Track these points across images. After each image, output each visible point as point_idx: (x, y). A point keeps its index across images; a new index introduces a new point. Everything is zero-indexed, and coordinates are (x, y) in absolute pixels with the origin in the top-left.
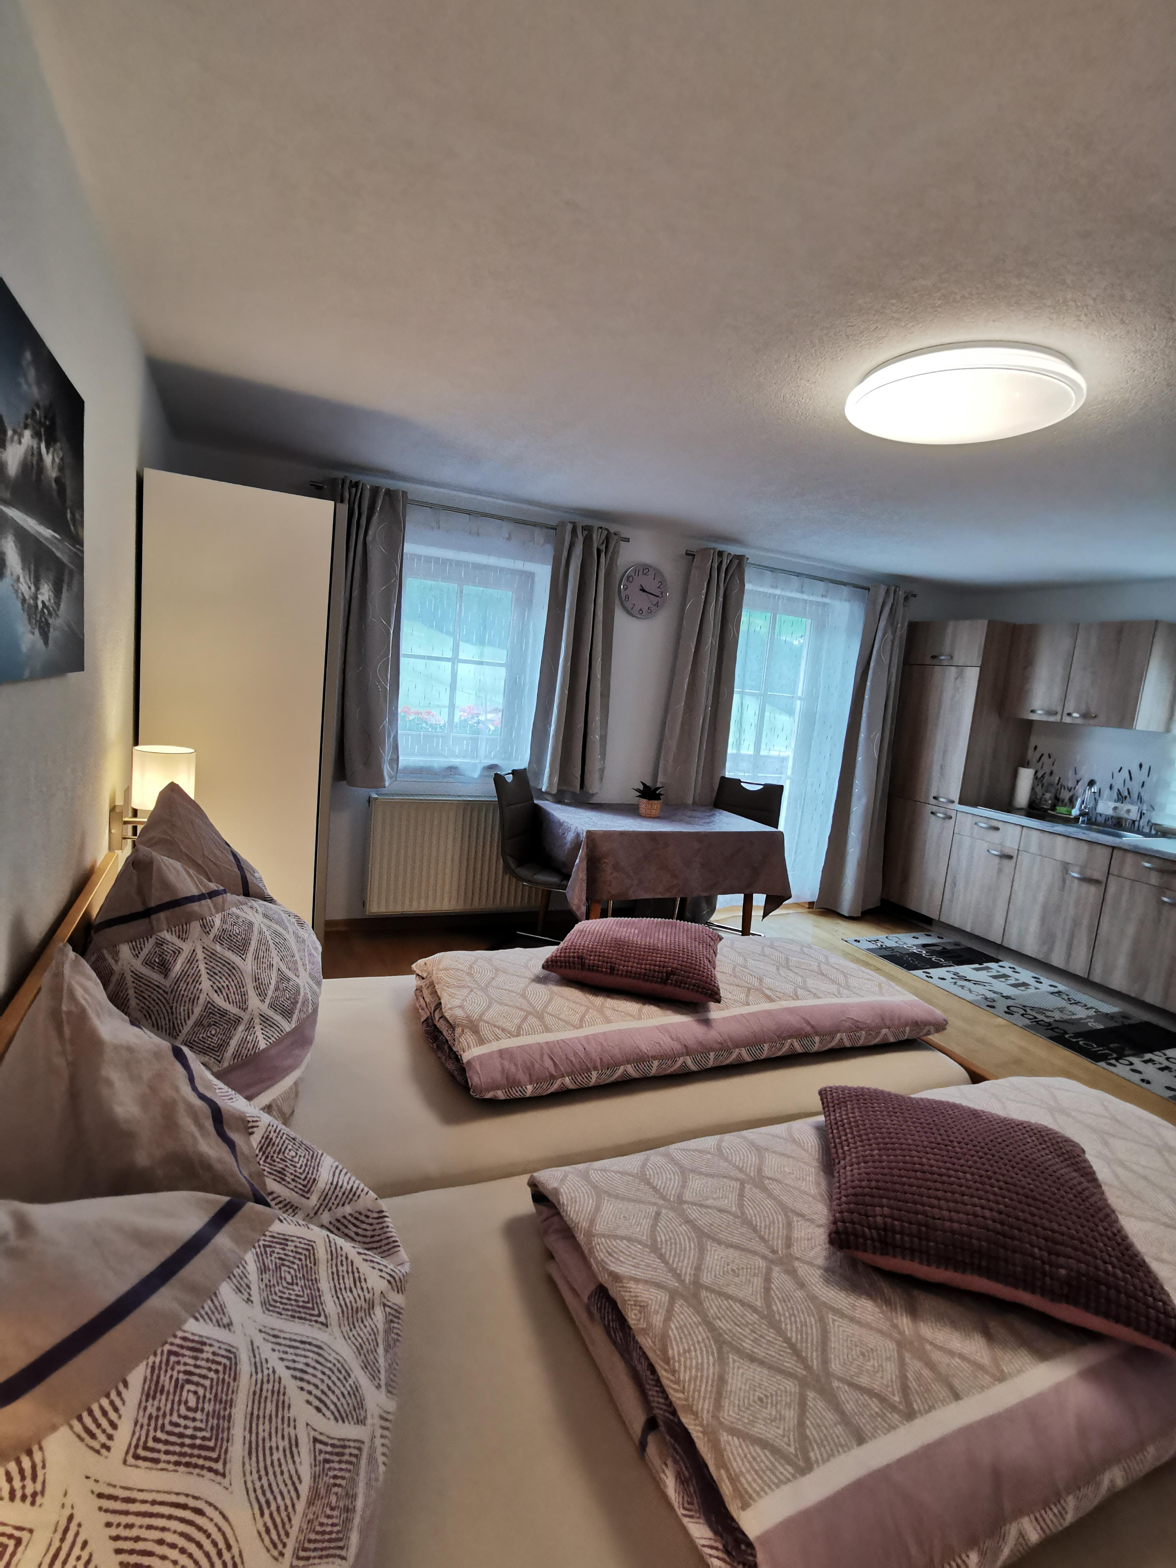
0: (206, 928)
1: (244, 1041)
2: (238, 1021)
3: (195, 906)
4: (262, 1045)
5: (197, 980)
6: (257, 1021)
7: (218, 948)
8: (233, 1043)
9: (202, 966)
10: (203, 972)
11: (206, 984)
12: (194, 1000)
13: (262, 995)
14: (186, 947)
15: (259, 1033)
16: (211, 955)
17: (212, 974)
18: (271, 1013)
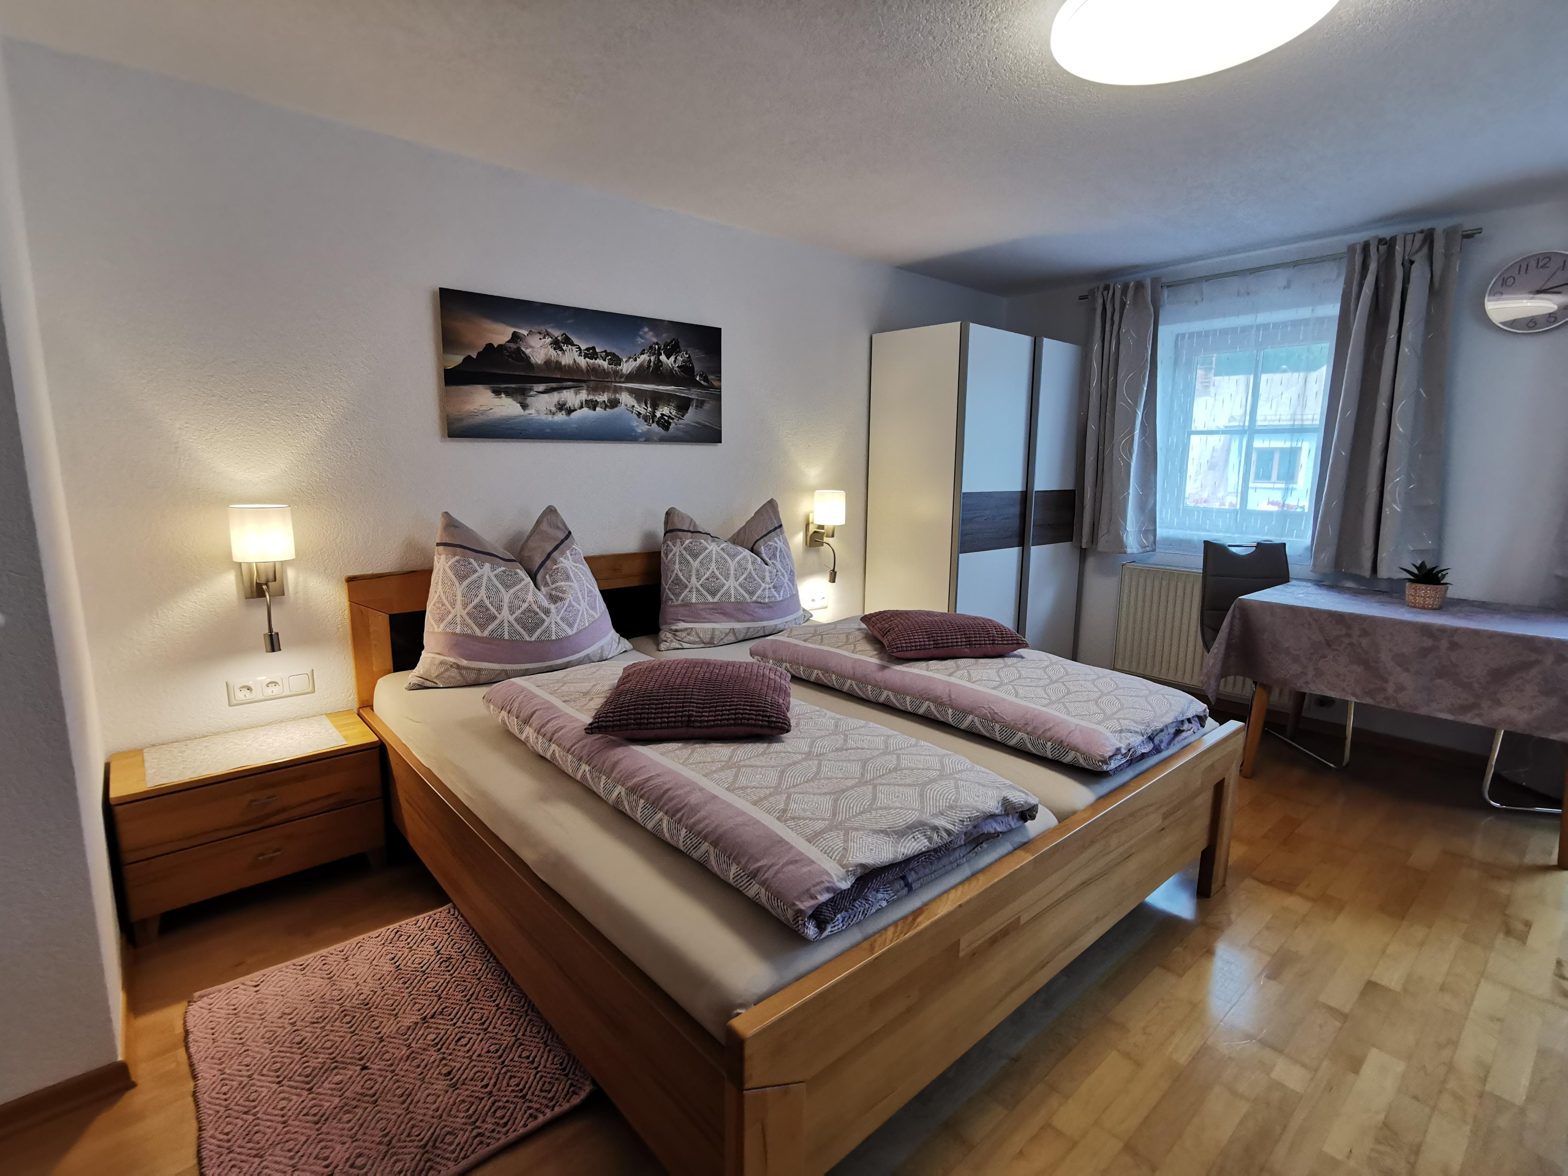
0: (682, 543)
1: (686, 596)
2: (686, 587)
3: (680, 533)
4: (694, 601)
5: (674, 563)
6: (694, 590)
7: (684, 552)
8: (683, 595)
9: (677, 559)
10: (677, 561)
11: (677, 566)
12: (673, 571)
13: (698, 579)
14: (675, 549)
15: (694, 596)
16: (681, 555)
17: (680, 563)
18: (701, 589)
